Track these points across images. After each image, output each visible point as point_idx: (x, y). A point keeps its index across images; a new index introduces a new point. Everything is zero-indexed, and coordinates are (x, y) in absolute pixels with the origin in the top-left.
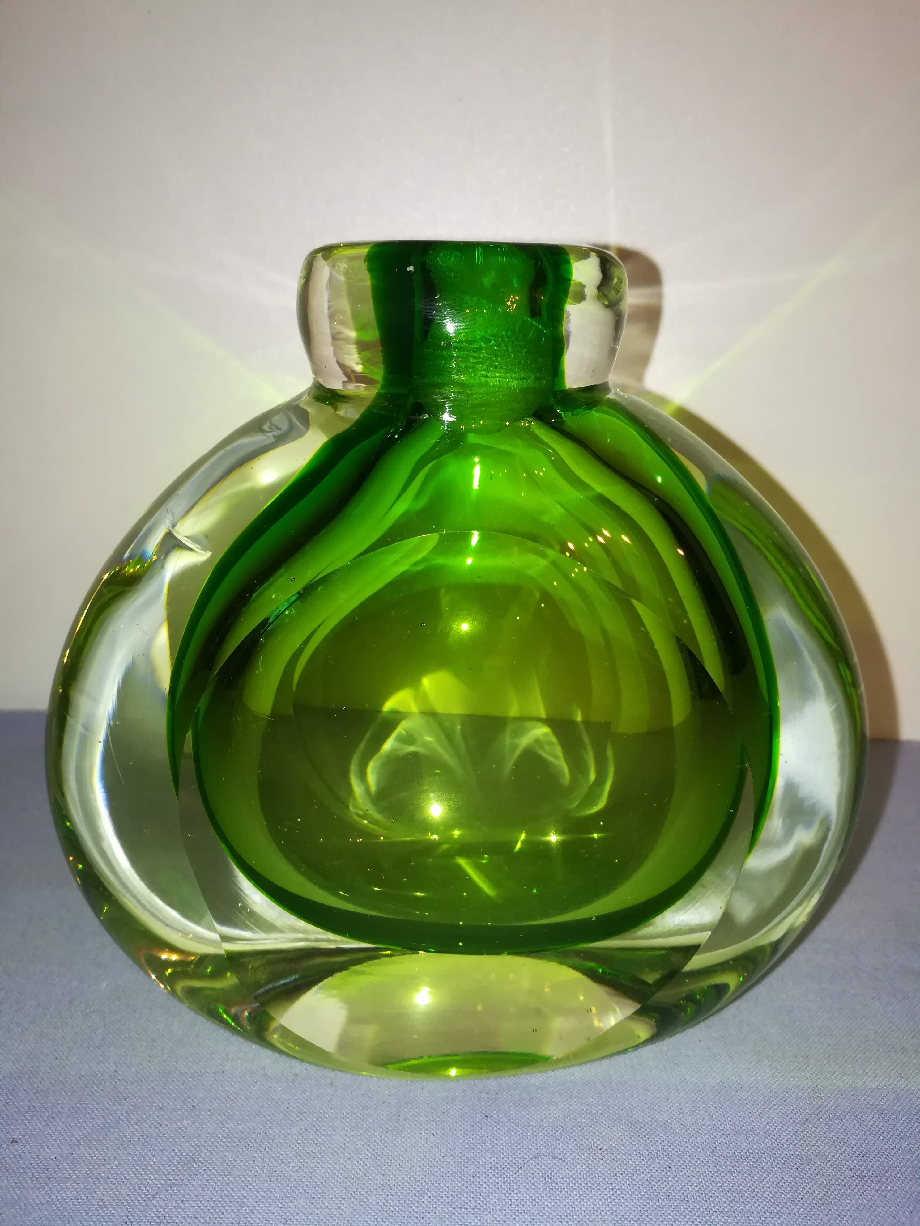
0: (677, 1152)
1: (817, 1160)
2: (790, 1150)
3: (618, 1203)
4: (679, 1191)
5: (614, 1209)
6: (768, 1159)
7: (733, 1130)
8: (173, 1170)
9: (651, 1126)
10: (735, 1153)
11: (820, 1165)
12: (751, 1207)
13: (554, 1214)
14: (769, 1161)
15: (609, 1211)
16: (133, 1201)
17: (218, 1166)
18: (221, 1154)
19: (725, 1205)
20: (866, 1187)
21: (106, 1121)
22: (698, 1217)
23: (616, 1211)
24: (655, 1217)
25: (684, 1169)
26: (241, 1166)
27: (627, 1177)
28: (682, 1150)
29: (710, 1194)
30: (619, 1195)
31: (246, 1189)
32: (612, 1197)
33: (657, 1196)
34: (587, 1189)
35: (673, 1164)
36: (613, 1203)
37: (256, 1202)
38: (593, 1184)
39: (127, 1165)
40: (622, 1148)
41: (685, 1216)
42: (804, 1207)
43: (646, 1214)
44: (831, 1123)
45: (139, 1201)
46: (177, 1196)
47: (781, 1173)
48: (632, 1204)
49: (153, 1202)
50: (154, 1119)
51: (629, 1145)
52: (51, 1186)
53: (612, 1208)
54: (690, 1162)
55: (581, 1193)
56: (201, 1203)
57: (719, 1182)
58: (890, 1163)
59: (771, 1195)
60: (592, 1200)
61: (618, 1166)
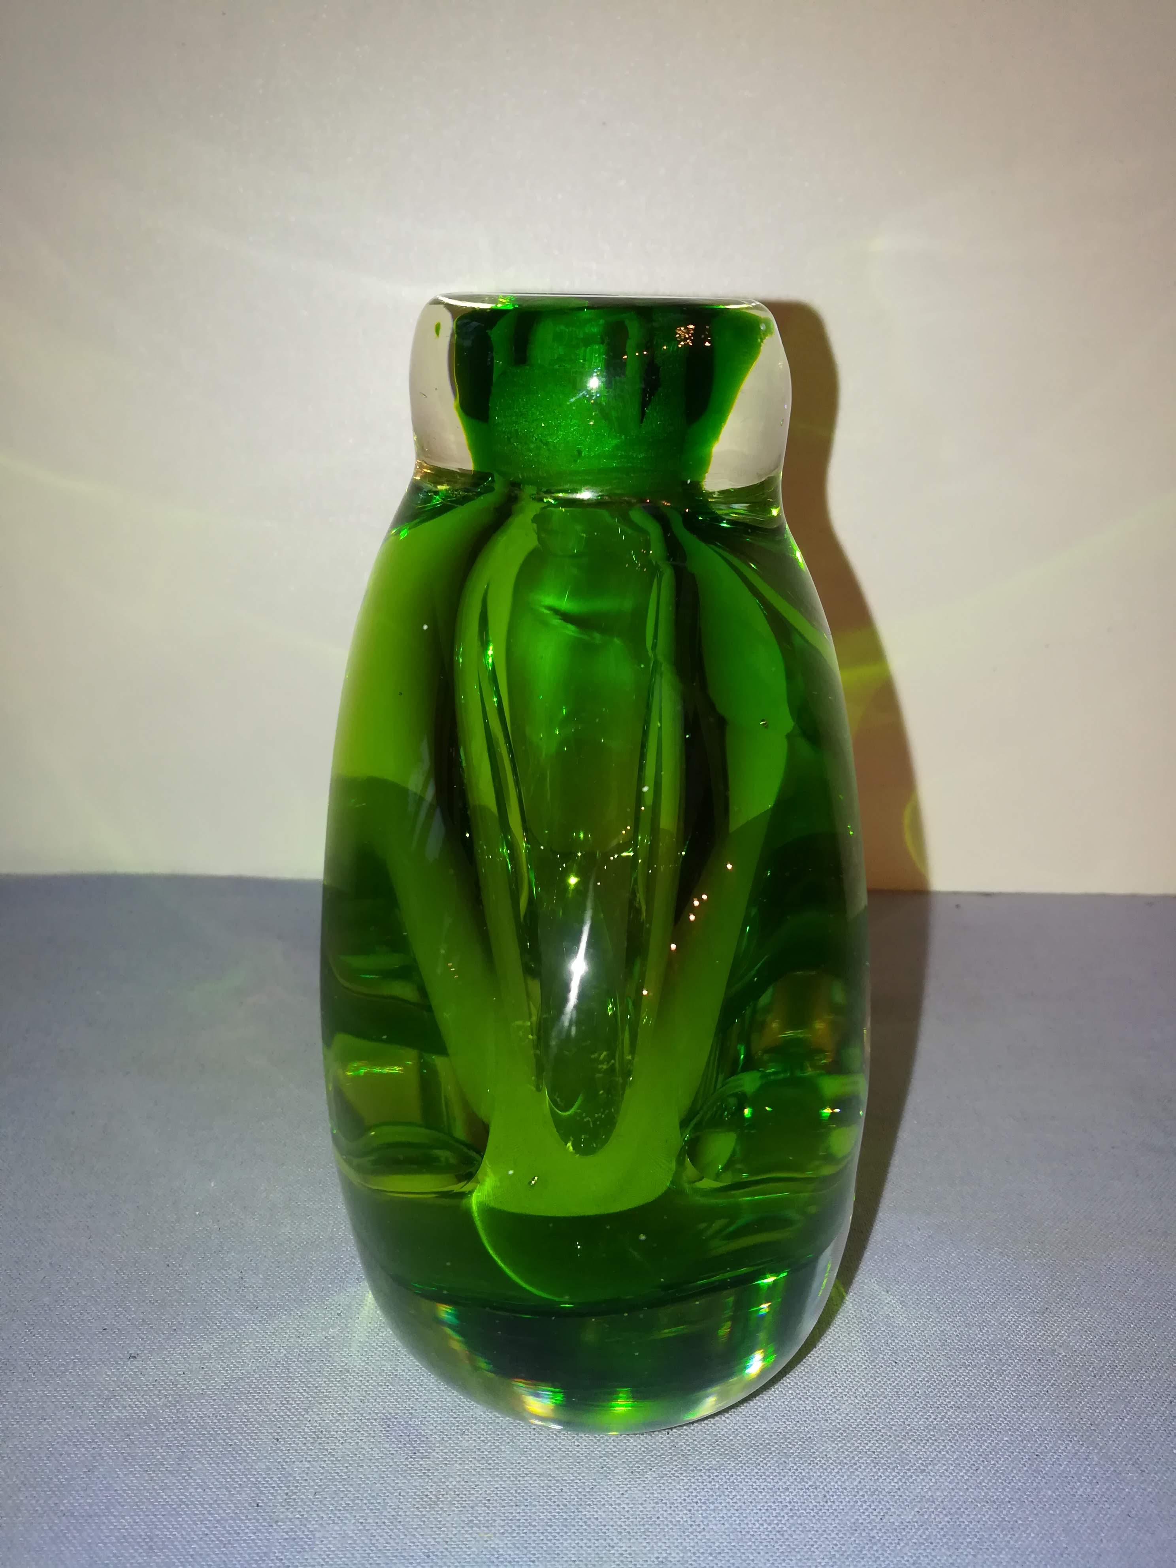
0: (902, 1346)
1: (1061, 1351)
2: (1030, 1341)
3: (839, 1401)
4: (909, 1387)
5: (837, 1407)
6: (1006, 1350)
7: (964, 1322)
8: (325, 1382)
9: (871, 1320)
10: (968, 1346)
11: (1066, 1356)
12: (991, 1402)
13: (769, 1414)
14: (1007, 1353)
15: (831, 1409)
16: (282, 1416)
17: (376, 1376)
18: (378, 1363)
19: (961, 1400)
20: (1118, 1377)
21: (237, 1332)
22: (932, 1413)
23: (839, 1410)
24: (884, 1414)
25: (912, 1363)
26: (403, 1375)
27: (849, 1374)
28: (907, 1344)
29: (944, 1390)
30: (841, 1393)
31: (413, 1399)
32: (833, 1395)
33: (883, 1392)
34: (804, 1388)
35: (899, 1359)
36: (835, 1401)
37: (426, 1413)
38: (810, 1382)
39: (270, 1378)
40: (840, 1344)
41: (917, 1413)
42: (1051, 1400)
43: (873, 1411)
44: (1074, 1311)
45: (289, 1416)
46: (333, 1409)
47: (1022, 1365)
48: (857, 1401)
49: (306, 1416)
50: (294, 1328)
51: (847, 1341)
52: (183, 1404)
53: (834, 1406)
54: (918, 1356)
55: (798, 1392)
56: (362, 1416)
57: (953, 1376)
58: (1144, 1352)
59: (1012, 1389)
60: (811, 1399)
61: (837, 1364)
